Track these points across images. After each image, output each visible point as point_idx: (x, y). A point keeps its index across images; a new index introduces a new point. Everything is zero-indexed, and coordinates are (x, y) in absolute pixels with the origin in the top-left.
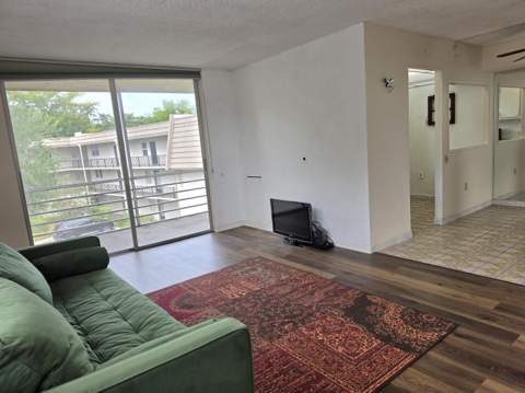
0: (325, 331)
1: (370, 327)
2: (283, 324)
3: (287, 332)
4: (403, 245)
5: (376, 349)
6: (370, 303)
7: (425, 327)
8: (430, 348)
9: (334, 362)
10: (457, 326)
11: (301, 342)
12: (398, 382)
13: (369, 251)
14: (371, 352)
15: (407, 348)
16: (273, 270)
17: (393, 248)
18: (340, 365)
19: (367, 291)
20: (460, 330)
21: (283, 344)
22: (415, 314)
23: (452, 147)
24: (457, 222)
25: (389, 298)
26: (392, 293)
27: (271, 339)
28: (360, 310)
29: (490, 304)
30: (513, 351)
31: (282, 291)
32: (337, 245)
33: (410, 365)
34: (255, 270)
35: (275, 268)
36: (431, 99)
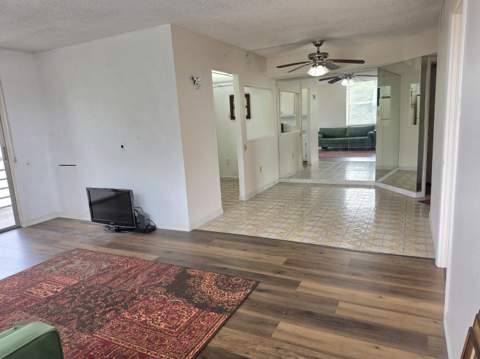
0: (148, 311)
1: (189, 299)
2: (105, 313)
3: (108, 321)
4: (216, 220)
5: (195, 317)
6: (190, 276)
7: (234, 288)
8: (239, 306)
9: (156, 338)
10: (258, 283)
11: (124, 327)
12: (215, 343)
13: (188, 230)
14: (190, 322)
15: (220, 310)
16: (94, 260)
17: (208, 224)
18: (162, 340)
19: (186, 265)
20: (261, 286)
21: (104, 334)
22: (226, 280)
24: (256, 197)
25: (205, 269)
26: (208, 264)
27: (91, 331)
28: (181, 284)
29: (279, 261)
30: (297, 296)
31: (103, 280)
32: (159, 227)
33: (223, 324)
34: (72, 263)
35: (94, 257)
36: (232, 98)
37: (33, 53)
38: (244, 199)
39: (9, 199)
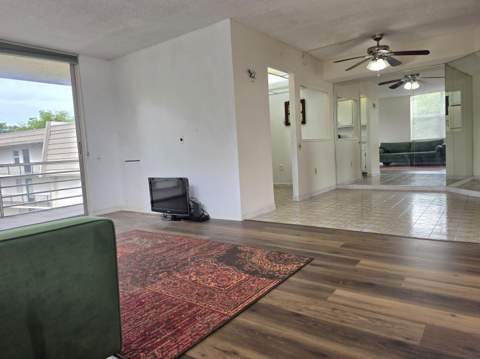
0: (197, 274)
1: (240, 267)
2: (158, 274)
3: (161, 279)
4: (268, 214)
5: (245, 280)
6: (241, 252)
7: (286, 262)
8: (291, 275)
9: (206, 293)
10: (312, 259)
11: (175, 284)
12: (263, 301)
13: (239, 218)
14: (241, 283)
15: (271, 277)
16: (151, 238)
17: (260, 216)
18: (213, 295)
19: (237, 243)
20: (314, 262)
21: (158, 287)
22: (278, 256)
23: (304, 138)
25: (256, 247)
26: (257, 244)
27: (143, 285)
28: (232, 256)
29: (337, 244)
30: (356, 271)
31: (157, 251)
32: (212, 216)
33: (274, 288)
34: (130, 239)
35: (150, 236)
36: (287, 104)
37: (109, 60)
38: (298, 200)
39: (81, 198)
